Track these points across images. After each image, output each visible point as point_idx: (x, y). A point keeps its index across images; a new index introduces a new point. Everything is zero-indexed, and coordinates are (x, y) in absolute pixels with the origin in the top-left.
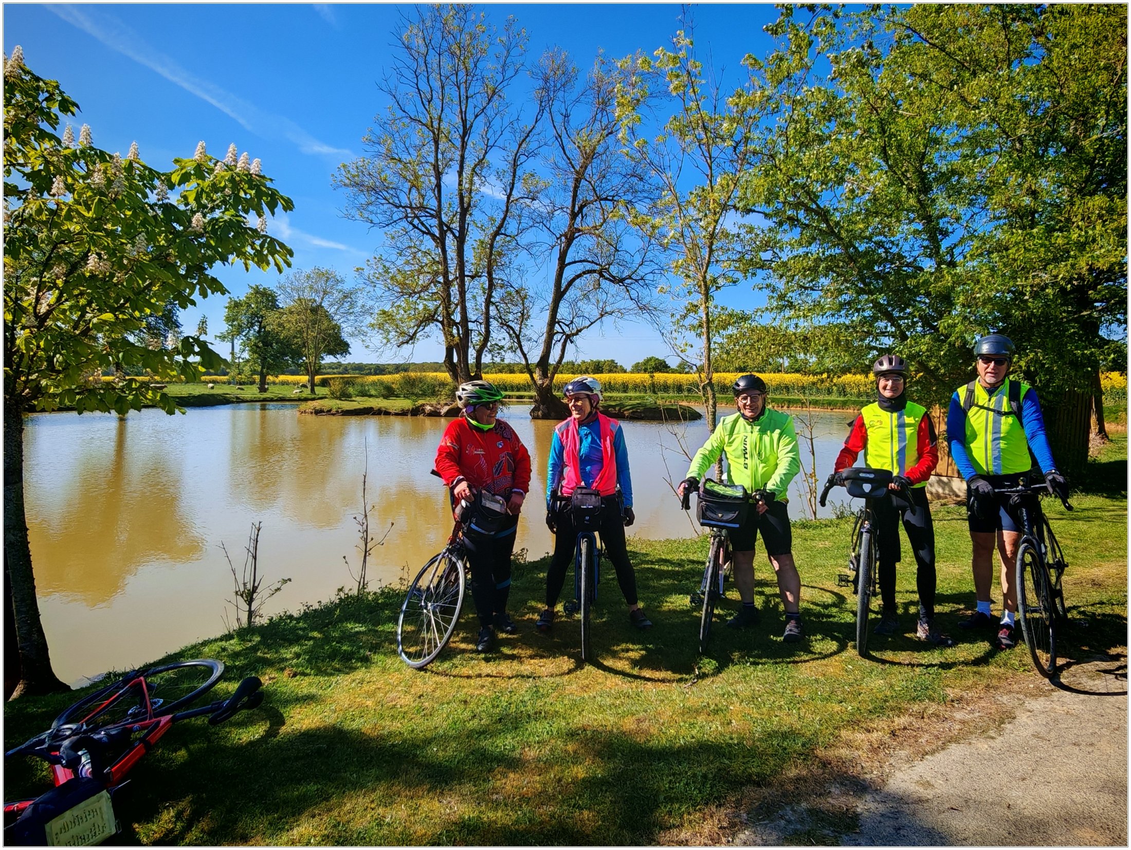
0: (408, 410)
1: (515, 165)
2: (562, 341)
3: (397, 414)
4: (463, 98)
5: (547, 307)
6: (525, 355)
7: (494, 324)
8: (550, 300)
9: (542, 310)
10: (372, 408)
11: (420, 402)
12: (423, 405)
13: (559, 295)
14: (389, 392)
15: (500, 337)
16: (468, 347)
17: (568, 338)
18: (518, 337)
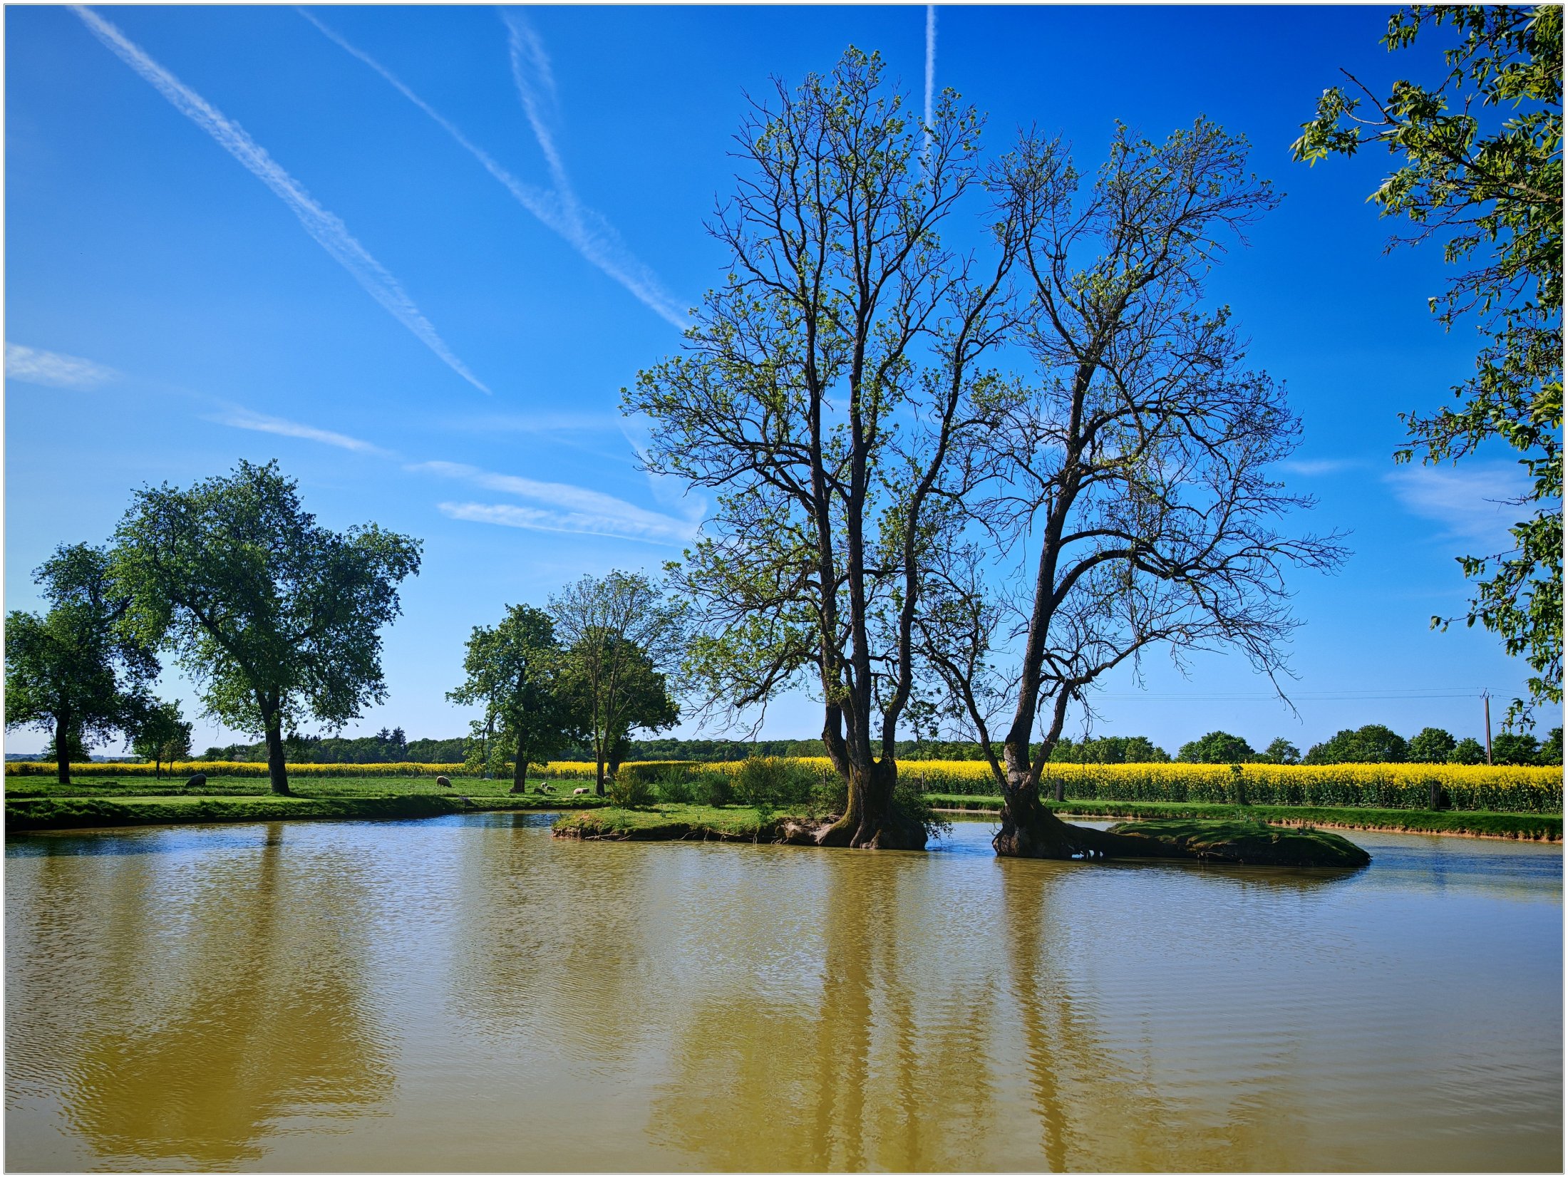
0: (753, 831)
1: (958, 361)
2: (1057, 694)
3: (731, 839)
4: (862, 243)
5: (1025, 627)
6: (980, 723)
7: (920, 661)
8: (1030, 613)
9: (1014, 633)
10: (686, 826)
11: (778, 814)
12: (782, 821)
13: (1048, 602)
14: (722, 795)
15: (932, 688)
16: (868, 709)
17: (1071, 688)
18: (966, 685)
